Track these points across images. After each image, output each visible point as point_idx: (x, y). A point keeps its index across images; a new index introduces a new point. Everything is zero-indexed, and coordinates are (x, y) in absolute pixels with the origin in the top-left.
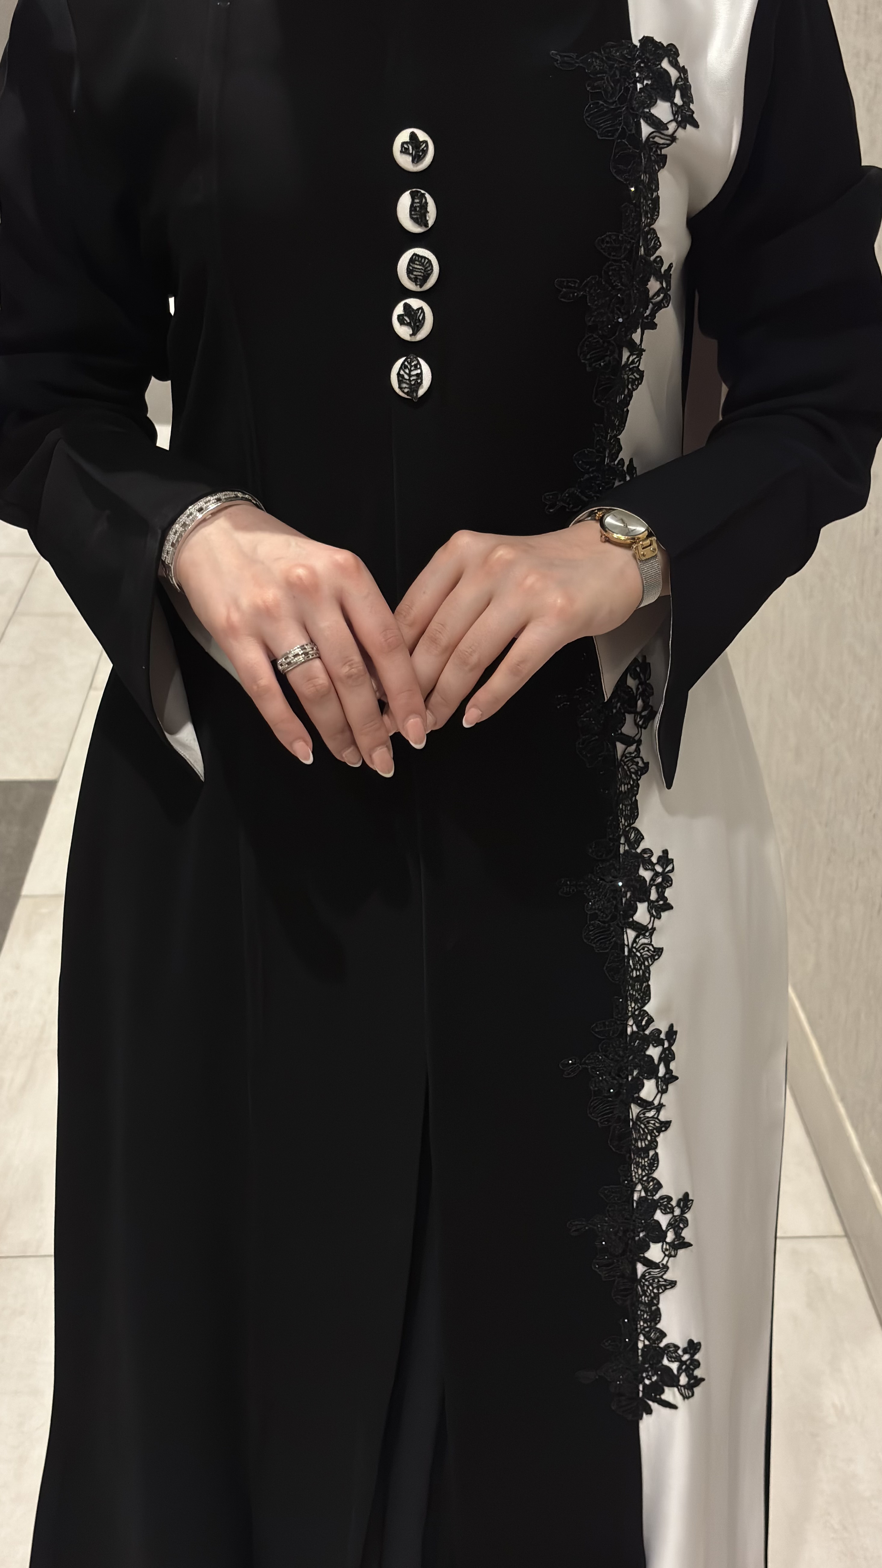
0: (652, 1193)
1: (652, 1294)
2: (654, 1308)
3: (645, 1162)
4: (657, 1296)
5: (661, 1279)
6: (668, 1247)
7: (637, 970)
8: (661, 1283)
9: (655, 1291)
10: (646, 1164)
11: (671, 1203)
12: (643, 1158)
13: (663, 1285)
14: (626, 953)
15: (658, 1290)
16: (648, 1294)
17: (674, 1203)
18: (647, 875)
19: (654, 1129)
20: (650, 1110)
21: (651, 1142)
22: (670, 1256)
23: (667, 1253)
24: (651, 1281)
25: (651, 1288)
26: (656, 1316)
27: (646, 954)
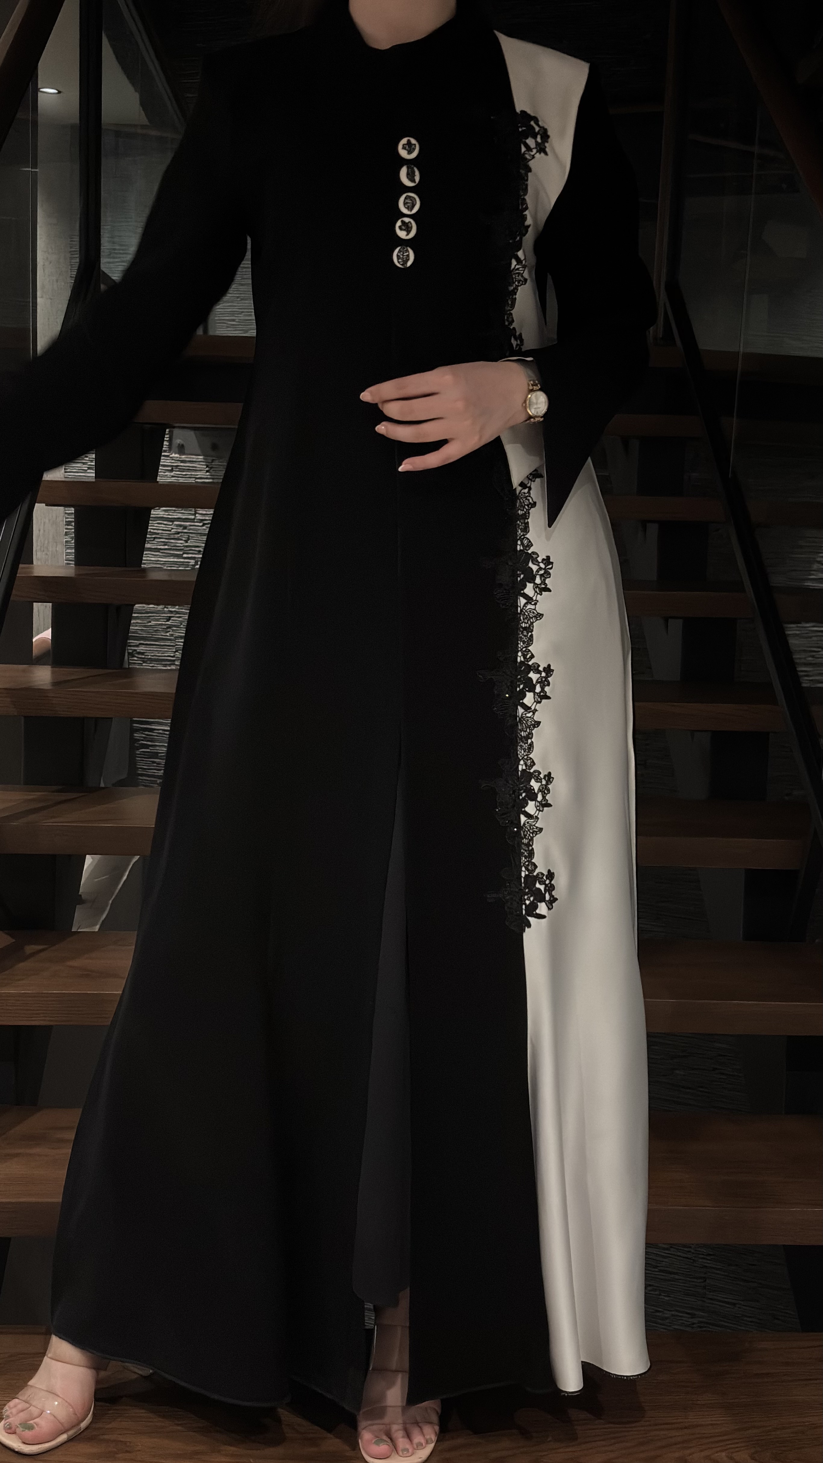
0: (529, 767)
1: (530, 838)
2: (530, 848)
3: (526, 746)
4: (532, 839)
5: (535, 827)
6: (538, 805)
7: (525, 623)
8: (534, 830)
9: (531, 835)
10: (526, 748)
11: (540, 776)
12: (525, 743)
13: (535, 831)
14: (519, 611)
15: (533, 835)
16: (527, 837)
17: (542, 776)
18: (535, 568)
19: (532, 725)
20: (529, 712)
21: (529, 733)
22: (540, 811)
23: (538, 808)
24: (529, 828)
25: (529, 833)
26: (531, 854)
27: (531, 615)
